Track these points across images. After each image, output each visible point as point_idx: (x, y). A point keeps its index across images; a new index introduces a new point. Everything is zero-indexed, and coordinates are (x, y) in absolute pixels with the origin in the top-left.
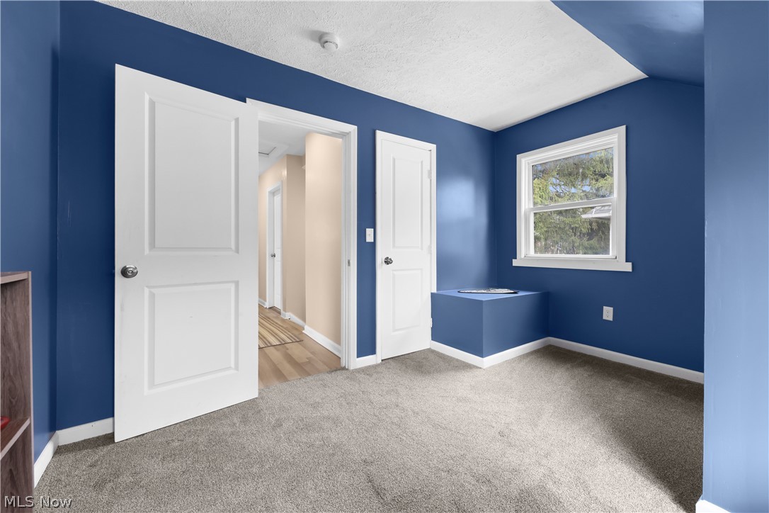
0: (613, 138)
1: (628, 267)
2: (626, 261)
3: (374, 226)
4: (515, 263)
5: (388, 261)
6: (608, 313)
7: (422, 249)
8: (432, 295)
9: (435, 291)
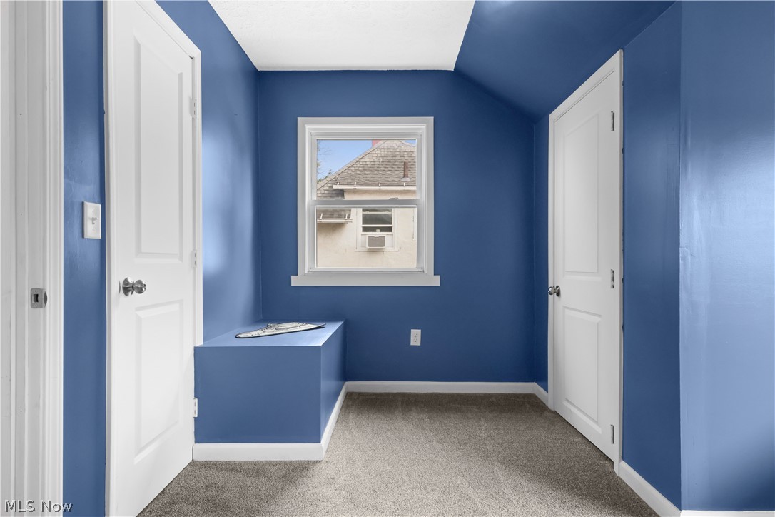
0: (419, 129)
1: (436, 281)
2: (435, 275)
3: (102, 198)
4: (295, 281)
5: (127, 289)
6: (416, 337)
7: (181, 259)
8: (196, 349)
9: (200, 343)
